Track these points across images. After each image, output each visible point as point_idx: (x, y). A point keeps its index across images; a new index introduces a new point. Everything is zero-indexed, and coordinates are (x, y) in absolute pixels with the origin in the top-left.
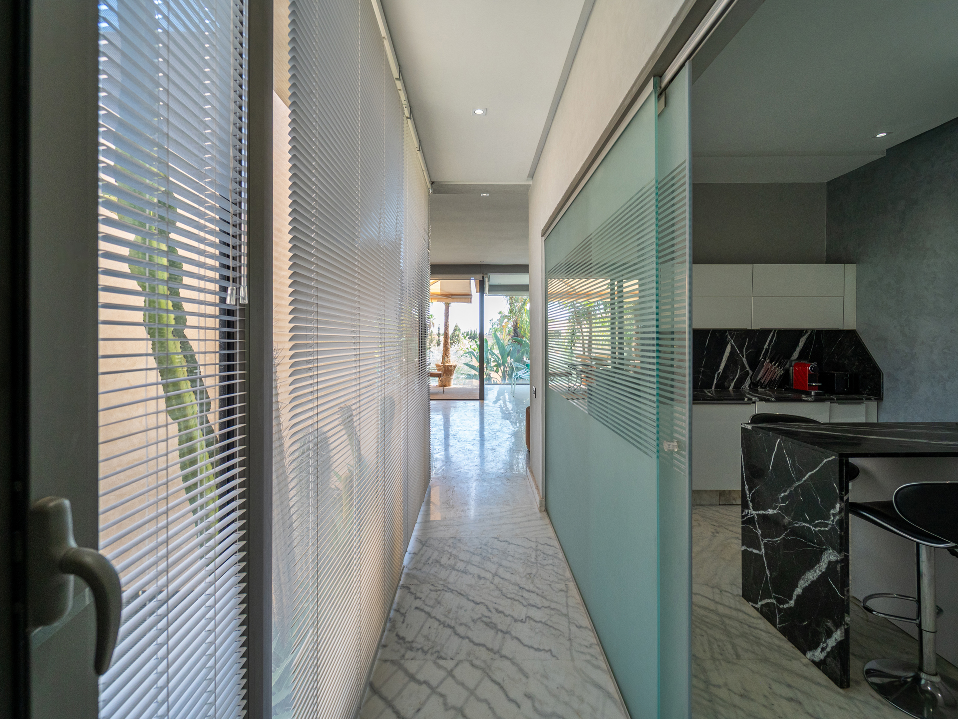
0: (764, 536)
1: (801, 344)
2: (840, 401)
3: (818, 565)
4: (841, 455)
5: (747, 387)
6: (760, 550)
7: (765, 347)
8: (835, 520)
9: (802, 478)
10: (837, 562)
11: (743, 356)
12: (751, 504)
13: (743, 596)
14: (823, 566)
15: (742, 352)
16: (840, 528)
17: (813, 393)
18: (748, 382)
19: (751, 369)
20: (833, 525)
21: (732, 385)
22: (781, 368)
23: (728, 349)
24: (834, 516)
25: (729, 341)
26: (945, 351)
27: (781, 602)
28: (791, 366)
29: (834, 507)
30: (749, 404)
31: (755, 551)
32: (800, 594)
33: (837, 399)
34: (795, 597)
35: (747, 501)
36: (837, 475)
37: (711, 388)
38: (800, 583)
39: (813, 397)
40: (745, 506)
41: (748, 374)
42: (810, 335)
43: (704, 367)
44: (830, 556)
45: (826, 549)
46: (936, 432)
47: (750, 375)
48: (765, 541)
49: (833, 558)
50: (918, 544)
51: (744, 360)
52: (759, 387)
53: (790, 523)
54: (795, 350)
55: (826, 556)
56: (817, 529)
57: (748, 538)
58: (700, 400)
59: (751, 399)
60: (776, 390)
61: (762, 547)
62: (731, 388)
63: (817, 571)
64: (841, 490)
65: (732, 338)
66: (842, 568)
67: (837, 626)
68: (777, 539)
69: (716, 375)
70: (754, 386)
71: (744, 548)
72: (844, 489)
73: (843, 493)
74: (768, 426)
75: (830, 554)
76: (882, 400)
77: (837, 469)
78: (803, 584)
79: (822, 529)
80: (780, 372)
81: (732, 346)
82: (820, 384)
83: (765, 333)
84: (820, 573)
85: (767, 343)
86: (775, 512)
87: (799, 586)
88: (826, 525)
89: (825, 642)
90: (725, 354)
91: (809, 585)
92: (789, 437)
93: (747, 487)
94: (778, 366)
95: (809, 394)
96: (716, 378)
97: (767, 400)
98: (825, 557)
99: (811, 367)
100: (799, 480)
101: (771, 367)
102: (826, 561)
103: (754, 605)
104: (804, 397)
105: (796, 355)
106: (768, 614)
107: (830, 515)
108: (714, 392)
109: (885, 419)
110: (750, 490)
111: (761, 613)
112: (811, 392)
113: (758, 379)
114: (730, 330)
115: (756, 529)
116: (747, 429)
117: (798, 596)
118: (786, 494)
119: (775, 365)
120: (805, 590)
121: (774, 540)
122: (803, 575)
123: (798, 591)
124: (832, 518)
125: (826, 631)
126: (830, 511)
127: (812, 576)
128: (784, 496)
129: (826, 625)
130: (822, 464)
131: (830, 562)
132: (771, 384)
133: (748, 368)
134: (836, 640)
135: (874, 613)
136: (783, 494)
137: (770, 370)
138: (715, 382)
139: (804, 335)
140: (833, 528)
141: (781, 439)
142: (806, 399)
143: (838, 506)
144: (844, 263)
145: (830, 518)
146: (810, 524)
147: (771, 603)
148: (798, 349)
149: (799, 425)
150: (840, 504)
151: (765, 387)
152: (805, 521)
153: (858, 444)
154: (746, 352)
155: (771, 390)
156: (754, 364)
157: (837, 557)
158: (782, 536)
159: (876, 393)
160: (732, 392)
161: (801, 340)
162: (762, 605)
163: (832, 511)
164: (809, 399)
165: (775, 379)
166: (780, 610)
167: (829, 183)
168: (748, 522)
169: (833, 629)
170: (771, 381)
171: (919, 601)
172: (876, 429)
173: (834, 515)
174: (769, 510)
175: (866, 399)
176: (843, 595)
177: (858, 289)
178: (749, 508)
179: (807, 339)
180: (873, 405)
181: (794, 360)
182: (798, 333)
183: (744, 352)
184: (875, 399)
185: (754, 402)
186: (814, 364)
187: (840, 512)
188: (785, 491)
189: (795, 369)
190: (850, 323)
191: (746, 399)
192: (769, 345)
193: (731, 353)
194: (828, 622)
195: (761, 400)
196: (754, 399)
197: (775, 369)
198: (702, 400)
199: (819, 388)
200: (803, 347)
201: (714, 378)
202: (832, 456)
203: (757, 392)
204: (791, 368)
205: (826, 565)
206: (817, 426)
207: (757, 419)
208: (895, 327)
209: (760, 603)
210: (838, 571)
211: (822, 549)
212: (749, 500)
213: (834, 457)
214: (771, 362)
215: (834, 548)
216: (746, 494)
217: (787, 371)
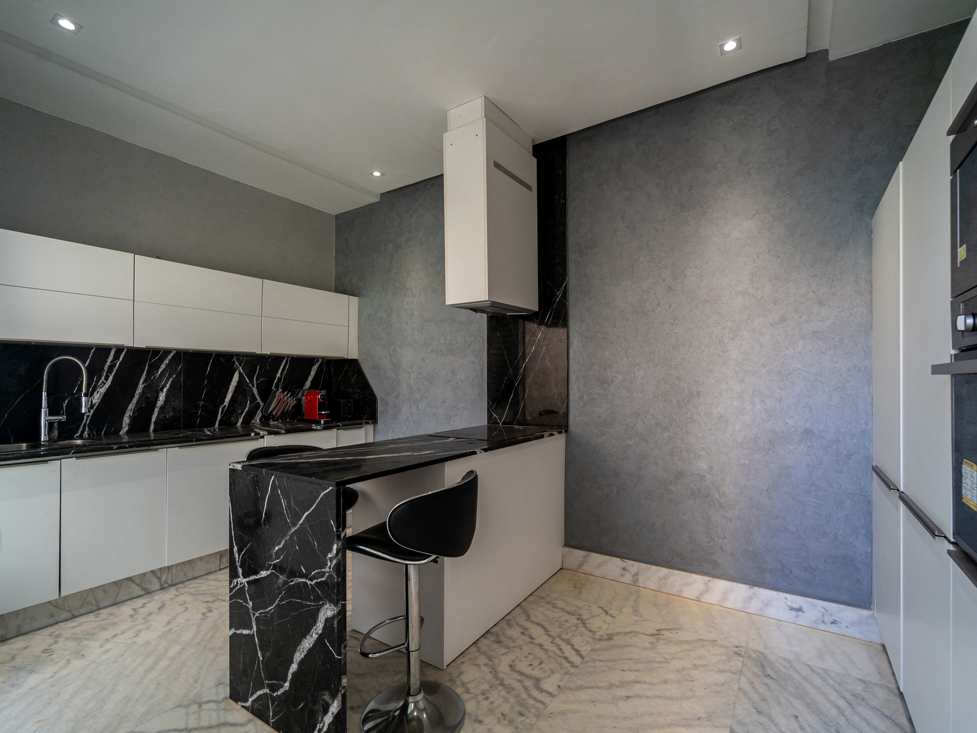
0: (255, 609)
1: (313, 373)
2: (346, 427)
3: (314, 627)
4: (338, 484)
5: (258, 421)
6: (251, 628)
7: (277, 376)
8: (332, 566)
9: (298, 522)
10: (333, 617)
11: (253, 386)
12: (240, 570)
13: (230, 698)
14: (320, 625)
15: (252, 382)
16: (337, 575)
17: (322, 422)
18: (259, 415)
19: (262, 401)
20: (330, 572)
21: (241, 420)
22: (293, 398)
23: (236, 377)
24: (331, 562)
25: (237, 368)
26: (418, 376)
27: (273, 688)
28: (303, 395)
29: (331, 550)
30: (257, 439)
31: (245, 632)
32: (296, 670)
33: (343, 426)
34: (290, 676)
35: (237, 566)
36: (335, 508)
37: (214, 425)
38: (295, 656)
39: (322, 426)
40: (233, 575)
41: (260, 406)
42: (321, 364)
43: (203, 400)
44: (328, 611)
45: (323, 605)
46: (416, 444)
47: (261, 407)
48: (257, 614)
49: (330, 614)
50: (407, 565)
51: (255, 390)
52: (271, 420)
53: (285, 583)
54: (307, 379)
55: (323, 612)
56: (314, 582)
57: (238, 617)
58: (192, 441)
59: (259, 434)
60: (288, 422)
61: (254, 624)
62: (239, 424)
63: (314, 635)
64: (338, 528)
65: (240, 365)
66: (339, 623)
67: (334, 697)
68: (270, 608)
69: (220, 409)
70: (265, 420)
71: (233, 631)
72: (342, 523)
73: (340, 529)
74: (264, 461)
75: (327, 609)
76: (377, 423)
77: (334, 502)
78: (298, 656)
79: (319, 580)
80: (292, 402)
81: (240, 373)
82: (328, 412)
83: (276, 359)
84: (317, 636)
85: (280, 372)
86: (269, 572)
87: (295, 660)
88: (323, 574)
89: (322, 720)
90: (232, 383)
91: (305, 656)
92: (284, 472)
93: (235, 549)
94: (290, 396)
95: (318, 423)
96: (220, 413)
97: (277, 433)
98: (322, 614)
99: (321, 395)
100: (294, 525)
101: (284, 398)
102: (323, 621)
103: (244, 704)
104: (314, 426)
105: (308, 384)
106: (259, 712)
107: (327, 561)
108: (217, 430)
109: (380, 438)
110: (239, 551)
111: (253, 712)
112: (321, 421)
113: (269, 411)
114: (238, 355)
115: (247, 602)
116: (237, 470)
117: (294, 674)
118: (281, 546)
119: (287, 394)
120: (302, 663)
121: (268, 610)
122: (299, 645)
123: (294, 667)
124: (329, 564)
125: (323, 706)
126: (327, 555)
127: (307, 643)
128: (279, 549)
129: (323, 700)
130: (319, 499)
131: (327, 620)
132: (283, 416)
133: (259, 400)
134: (333, 714)
135: (370, 656)
136: (277, 548)
137: (281, 400)
138: (219, 418)
139: (315, 364)
140: (330, 576)
141: (276, 476)
142: (315, 428)
143: (335, 547)
144: (349, 295)
145: (327, 565)
146: (307, 579)
147: (264, 694)
148: (310, 379)
149: (300, 455)
150: (338, 544)
151: (277, 420)
152: (302, 576)
153: (358, 467)
154: (257, 381)
155: (284, 422)
156: (266, 394)
157: (334, 610)
158: (277, 602)
159: (372, 418)
160: (240, 429)
161: (313, 368)
162: (253, 701)
163: (330, 556)
164: (319, 427)
165: (287, 410)
166: (273, 699)
167: (337, 216)
168: (236, 595)
169: (330, 701)
170: (283, 412)
171: (407, 619)
172: (372, 449)
173: (331, 560)
174: (262, 572)
175: (365, 424)
176: (339, 654)
177: (359, 320)
178: (239, 577)
179: (319, 368)
180: (370, 428)
181: (306, 390)
182: (309, 361)
183: (255, 382)
184: (372, 423)
185: (263, 437)
186: (323, 392)
187: (337, 554)
188: (279, 544)
189: (307, 398)
190: (353, 354)
191: (253, 434)
192: (281, 374)
193: (239, 382)
194: (324, 695)
195: (270, 433)
196: (262, 433)
197: (287, 399)
198: (195, 441)
199: (327, 416)
200: (315, 376)
201: (218, 413)
202: (329, 487)
203: (268, 425)
204: (304, 398)
205: (323, 624)
206: (319, 453)
207: (254, 455)
208: (386, 356)
209: (250, 700)
210: (335, 628)
211: (319, 605)
212: (238, 564)
213: (331, 488)
214: (283, 392)
215: (331, 601)
216: (234, 559)
217: (299, 401)
